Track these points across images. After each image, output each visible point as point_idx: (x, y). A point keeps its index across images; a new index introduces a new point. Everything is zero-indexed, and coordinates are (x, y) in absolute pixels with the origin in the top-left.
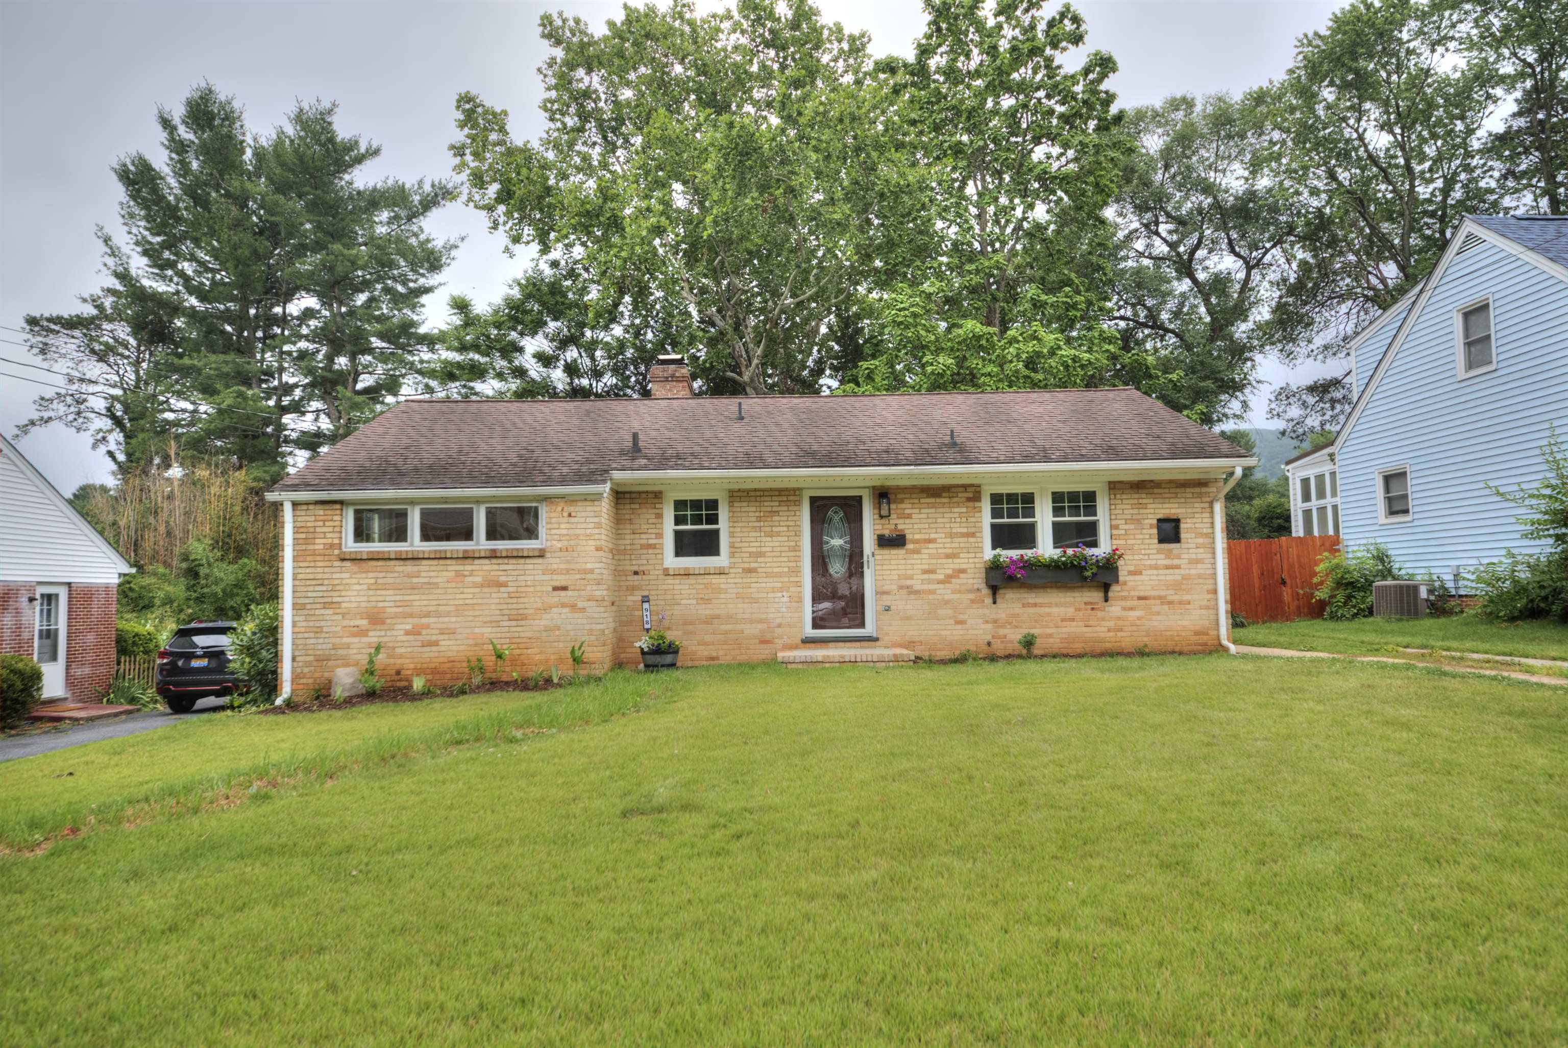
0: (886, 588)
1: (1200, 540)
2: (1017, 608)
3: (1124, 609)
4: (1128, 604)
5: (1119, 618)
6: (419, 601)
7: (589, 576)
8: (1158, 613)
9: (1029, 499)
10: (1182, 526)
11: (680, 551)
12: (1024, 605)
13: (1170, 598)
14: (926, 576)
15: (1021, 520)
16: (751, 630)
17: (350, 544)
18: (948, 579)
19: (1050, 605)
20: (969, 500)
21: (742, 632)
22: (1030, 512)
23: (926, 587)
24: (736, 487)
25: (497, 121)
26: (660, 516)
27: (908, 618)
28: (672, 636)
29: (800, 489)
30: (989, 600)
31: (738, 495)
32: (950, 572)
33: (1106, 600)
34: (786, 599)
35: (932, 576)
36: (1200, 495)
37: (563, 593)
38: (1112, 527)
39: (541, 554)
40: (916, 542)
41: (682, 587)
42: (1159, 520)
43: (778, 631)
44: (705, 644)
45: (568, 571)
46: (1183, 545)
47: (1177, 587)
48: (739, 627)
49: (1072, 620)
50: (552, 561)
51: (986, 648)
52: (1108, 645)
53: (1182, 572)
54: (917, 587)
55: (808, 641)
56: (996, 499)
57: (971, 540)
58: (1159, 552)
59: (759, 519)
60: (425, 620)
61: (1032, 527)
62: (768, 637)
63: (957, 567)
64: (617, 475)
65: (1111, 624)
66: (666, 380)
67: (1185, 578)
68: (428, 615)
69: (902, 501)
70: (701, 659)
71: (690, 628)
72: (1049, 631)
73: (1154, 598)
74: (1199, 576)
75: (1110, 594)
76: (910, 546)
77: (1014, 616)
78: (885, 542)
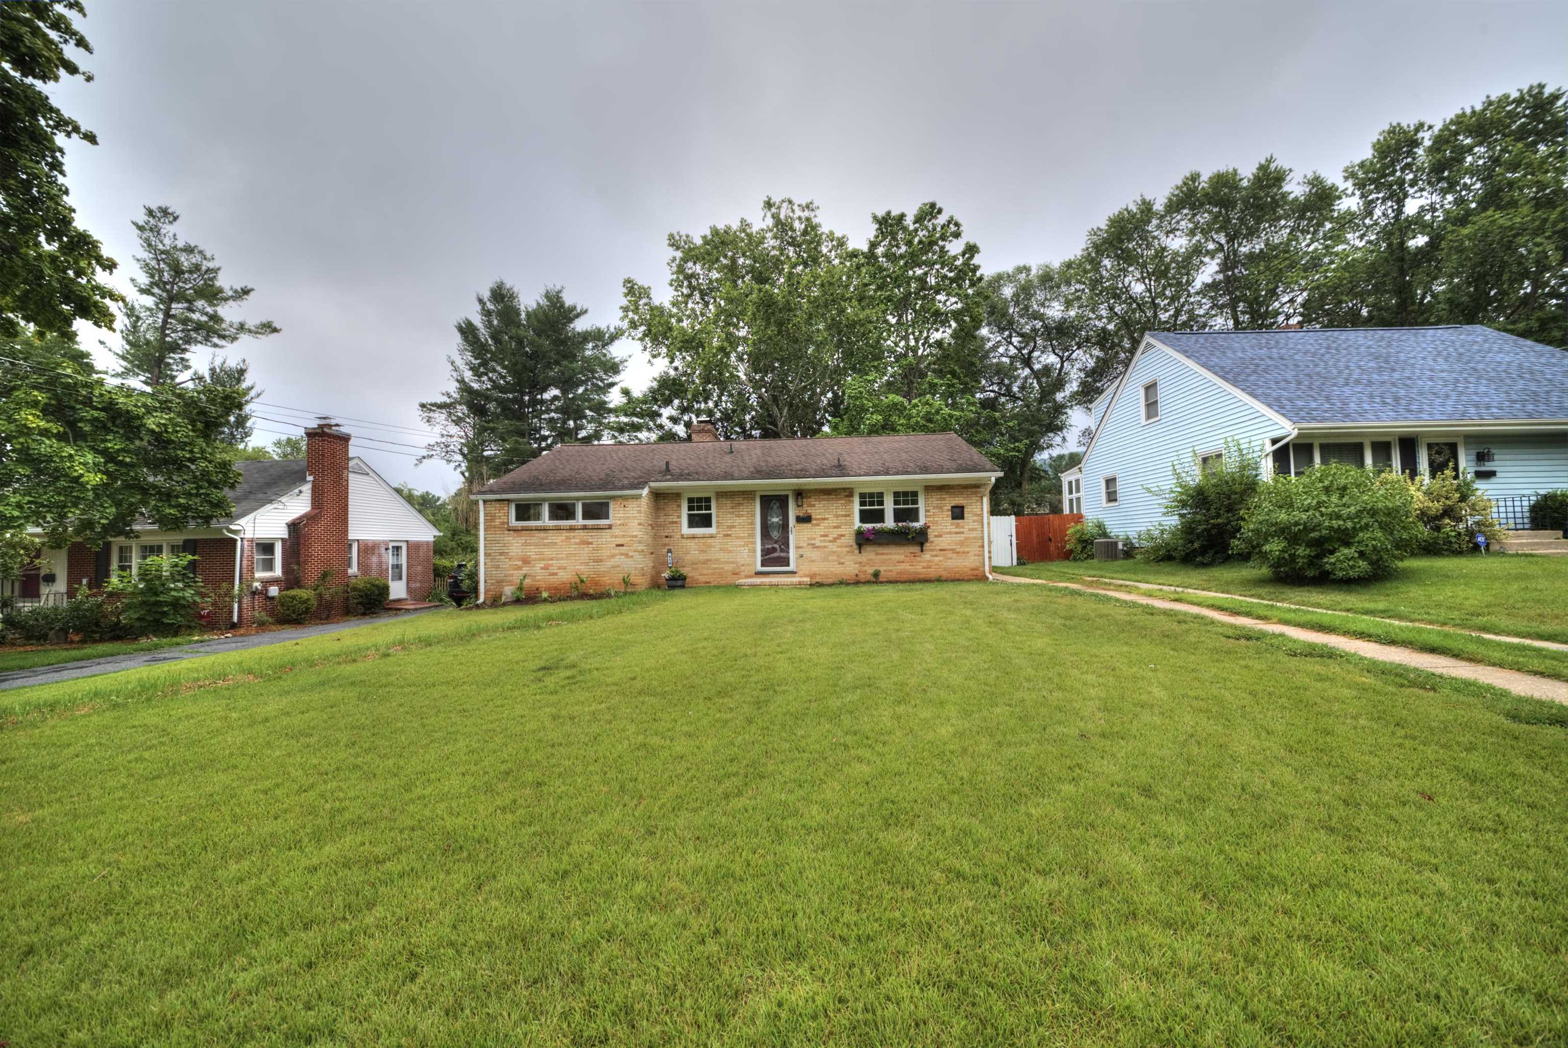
0: (799, 545)
1: (975, 518)
2: (872, 556)
3: (932, 556)
4: (935, 553)
5: (929, 561)
6: (547, 552)
7: (635, 539)
8: (951, 559)
9: (881, 495)
10: (965, 510)
11: (691, 524)
12: (876, 554)
13: (957, 550)
14: (822, 538)
15: (876, 507)
16: (728, 567)
17: (513, 523)
18: (835, 540)
19: (890, 554)
20: (847, 496)
21: (722, 569)
22: (881, 503)
23: (822, 544)
24: (719, 490)
25: (645, 292)
26: (679, 506)
27: (813, 561)
28: (685, 571)
29: (755, 491)
30: (857, 552)
31: (723, 495)
32: (836, 536)
33: (922, 551)
34: (745, 551)
35: (826, 538)
36: (976, 493)
37: (621, 548)
38: (927, 511)
39: (610, 527)
40: (817, 519)
41: (691, 544)
42: (952, 507)
43: (742, 568)
44: (703, 575)
45: (624, 536)
46: (965, 521)
47: (962, 543)
48: (721, 566)
49: (903, 562)
50: (616, 531)
51: (855, 577)
52: (923, 576)
53: (965, 535)
54: (817, 545)
55: (759, 574)
56: (862, 496)
57: (848, 518)
58: (952, 524)
59: (732, 508)
60: (550, 562)
61: (882, 511)
62: (737, 571)
63: (839, 533)
64: (652, 484)
65: (925, 564)
66: (700, 432)
67: (966, 539)
68: (552, 559)
69: (810, 497)
70: (701, 583)
71: (695, 566)
73: (949, 550)
74: (974, 538)
75: (924, 548)
76: (814, 522)
77: (871, 560)
78: (802, 520)
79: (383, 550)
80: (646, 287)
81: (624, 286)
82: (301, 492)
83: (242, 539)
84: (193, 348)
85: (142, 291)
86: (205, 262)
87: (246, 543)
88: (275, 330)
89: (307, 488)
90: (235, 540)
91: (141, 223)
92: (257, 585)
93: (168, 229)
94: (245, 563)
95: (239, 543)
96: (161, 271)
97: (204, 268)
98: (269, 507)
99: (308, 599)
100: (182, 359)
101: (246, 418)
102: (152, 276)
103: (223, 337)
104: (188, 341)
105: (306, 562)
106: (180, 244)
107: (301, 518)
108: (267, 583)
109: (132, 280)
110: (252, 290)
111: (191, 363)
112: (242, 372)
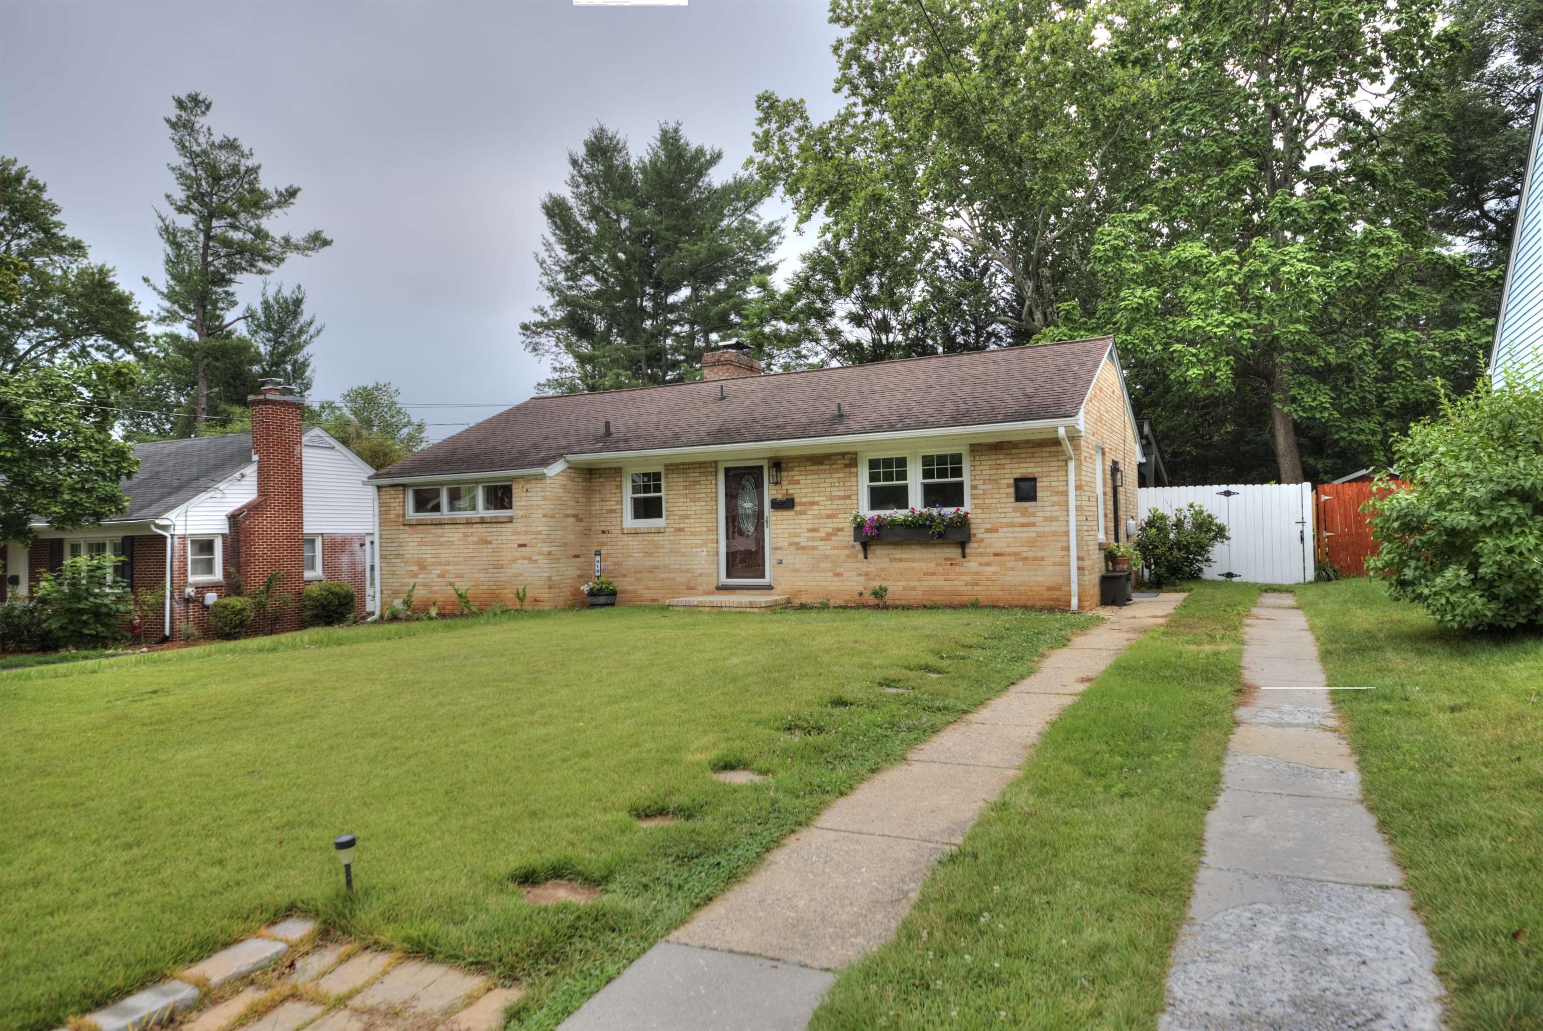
0: (779, 545)
1: (1055, 498)
2: (885, 563)
3: (981, 564)
4: (985, 560)
5: (976, 573)
6: (445, 554)
7: (539, 536)
8: (1013, 569)
9: (902, 462)
10: (1038, 484)
11: (637, 515)
12: (892, 560)
13: (1024, 555)
14: (810, 534)
15: (895, 482)
16: (681, 578)
17: (411, 514)
18: (828, 537)
19: (913, 560)
20: (846, 466)
21: (674, 579)
22: (903, 475)
23: (810, 544)
24: (669, 462)
25: (796, 109)
26: (620, 487)
27: (796, 571)
28: (615, 582)
29: (716, 462)
30: (861, 556)
32: (830, 530)
33: (964, 557)
34: (705, 553)
35: (815, 534)
36: (1057, 454)
37: (524, 549)
38: (974, 487)
39: (510, 520)
40: (802, 504)
41: (633, 543)
42: (1016, 480)
43: (699, 579)
44: (649, 588)
45: (527, 533)
46: (1038, 503)
47: (1031, 543)
48: (672, 575)
49: (934, 574)
50: (518, 525)
51: (857, 597)
52: (966, 598)
53: (1037, 529)
54: (803, 544)
55: (722, 588)
56: (873, 464)
57: (847, 502)
58: (1015, 510)
59: (686, 487)
60: (448, 568)
61: (905, 488)
62: (693, 584)
63: (836, 526)
65: (968, 578)
66: (714, 364)
67: (1040, 535)
68: (448, 564)
69: (792, 469)
70: (646, 600)
71: (639, 576)
72: (913, 584)
73: (1009, 554)
74: (1054, 534)
75: (968, 551)
76: (798, 508)
77: (882, 569)
78: (777, 505)
79: (357, 546)
80: (797, 101)
81: (758, 107)
82: (243, 476)
83: (172, 536)
84: (239, 277)
85: (180, 210)
86: (243, 161)
87: (176, 540)
88: (326, 243)
89: (251, 471)
90: (165, 538)
91: (174, 119)
92: (190, 591)
93: (202, 122)
94: (176, 564)
95: (169, 541)
96: (198, 180)
97: (243, 169)
98: (204, 496)
99: (244, 609)
100: (226, 293)
101: (304, 365)
102: (189, 188)
103: (268, 259)
104: (234, 268)
105: (248, 563)
106: (217, 139)
107: (241, 510)
108: (202, 589)
109: (168, 197)
110: (299, 189)
111: (237, 298)
112: (298, 302)
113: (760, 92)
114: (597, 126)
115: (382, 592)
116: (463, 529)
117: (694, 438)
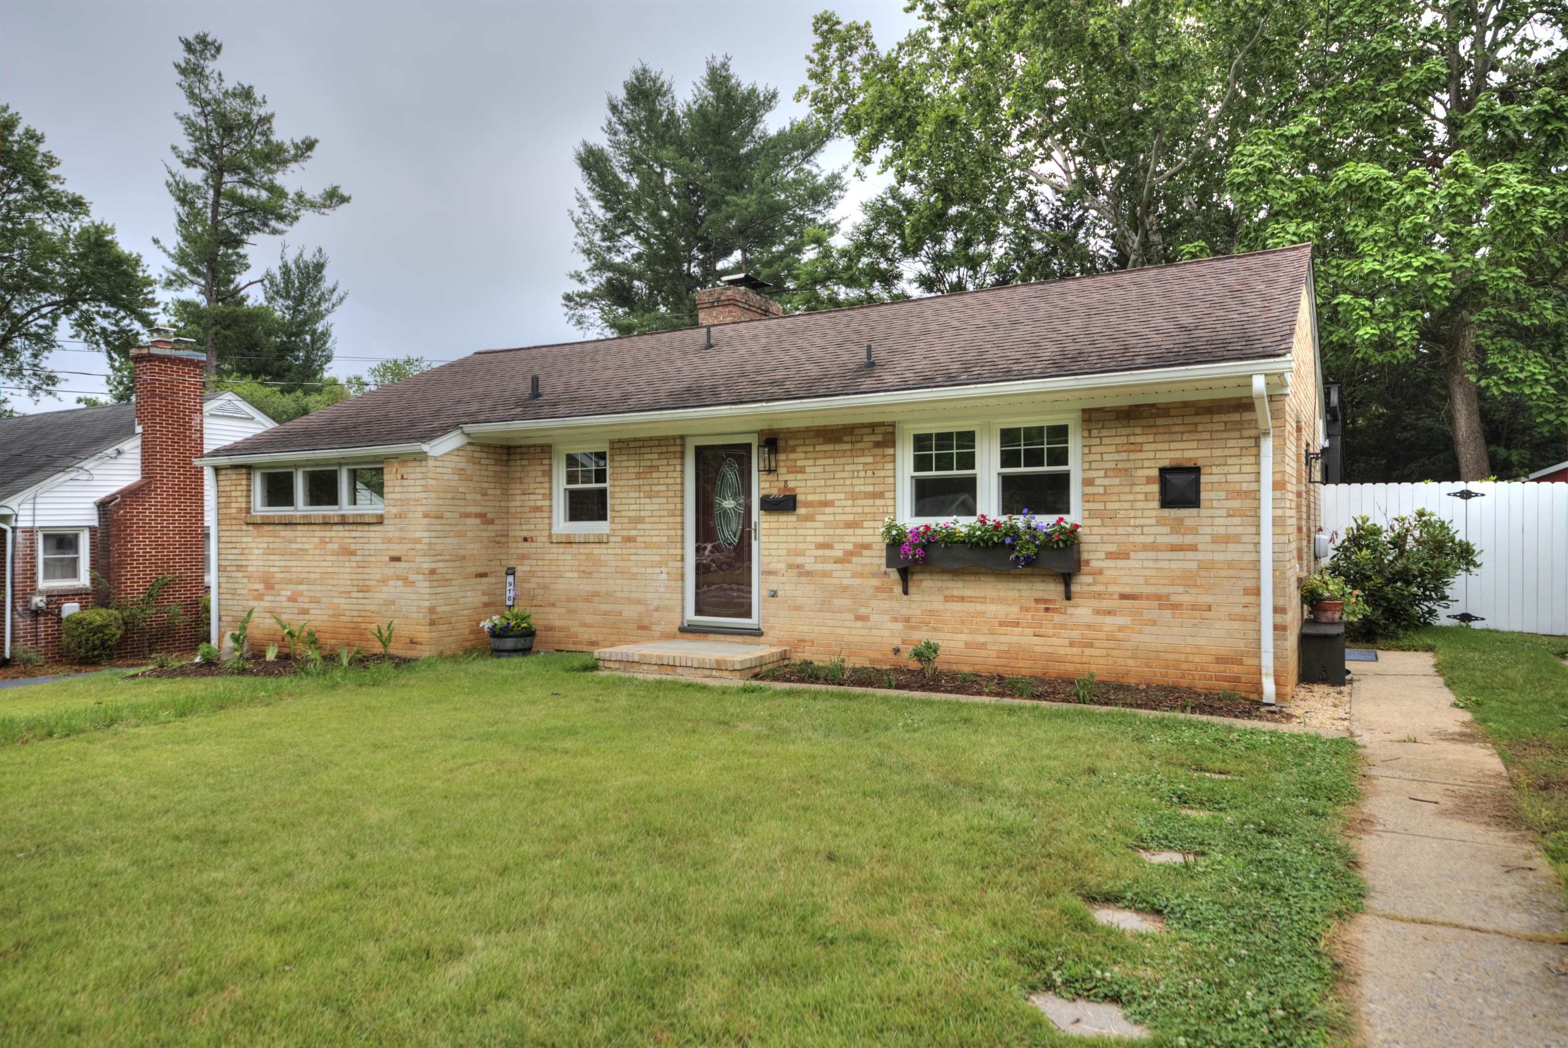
0: (773, 567)
1: (1236, 504)
2: (936, 603)
3: (1098, 612)
4: (1105, 604)
5: (1089, 627)
6: (296, 567)
7: (418, 546)
8: (1154, 623)
9: (967, 438)
10: (1204, 479)
11: (572, 516)
12: (947, 599)
13: (1175, 599)
14: (820, 552)
15: (955, 472)
16: (630, 612)
17: (259, 508)
18: (847, 558)
19: (983, 600)
20: (877, 445)
21: (620, 614)
22: (968, 461)
23: (820, 567)
24: (616, 436)
26: (549, 474)
27: (798, 608)
29: (682, 437)
30: (898, 589)
31: (618, 447)
32: (850, 547)
33: (1068, 597)
34: (664, 576)
35: (827, 552)
36: (1239, 426)
37: (397, 564)
38: (1088, 482)
39: (380, 521)
40: (808, 504)
41: (566, 557)
42: (1163, 471)
43: (656, 615)
44: (585, 625)
45: (402, 540)
46: (1203, 512)
47: (1188, 580)
48: (618, 608)
49: (1016, 624)
50: (390, 529)
51: (891, 655)
52: (1070, 668)
53: (1200, 556)
54: (808, 567)
55: (689, 630)
56: (921, 442)
57: (879, 502)
58: (1160, 522)
59: (639, 476)
60: (300, 587)
61: (971, 483)
62: (646, 622)
63: (859, 540)
64: (469, 429)
65: (1076, 635)
67: (1204, 566)
68: (301, 583)
69: (793, 450)
70: (581, 643)
71: (572, 605)
72: (981, 639)
73: (1149, 597)
74: (1230, 564)
75: (1075, 588)
76: (801, 511)
77: (931, 612)
78: (771, 505)
80: (862, 24)
81: (816, 30)
82: (119, 452)
83: (14, 529)
84: (252, 238)
85: (189, 163)
86: (255, 109)
87: (19, 534)
88: (344, 200)
89: (132, 448)
90: (5, 531)
91: (183, 65)
92: (38, 601)
93: (211, 66)
94: (19, 565)
95: (9, 536)
96: (208, 131)
97: (255, 117)
98: (61, 477)
99: (106, 626)
100: (238, 254)
101: (325, 334)
102: (198, 139)
103: (281, 218)
104: (249, 229)
105: (121, 565)
106: (229, 84)
107: (113, 497)
108: (56, 598)
109: (174, 148)
110: (316, 141)
111: (250, 261)
112: (319, 267)
113: (819, 12)
114: (639, 66)
115: (220, 619)
116: (319, 532)
117: (648, 399)
